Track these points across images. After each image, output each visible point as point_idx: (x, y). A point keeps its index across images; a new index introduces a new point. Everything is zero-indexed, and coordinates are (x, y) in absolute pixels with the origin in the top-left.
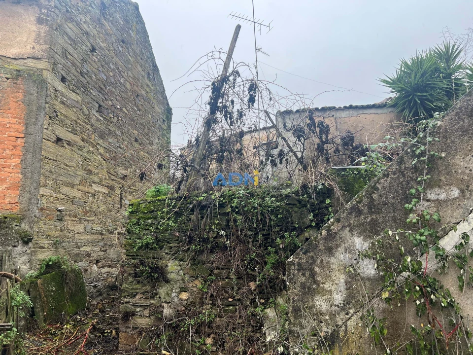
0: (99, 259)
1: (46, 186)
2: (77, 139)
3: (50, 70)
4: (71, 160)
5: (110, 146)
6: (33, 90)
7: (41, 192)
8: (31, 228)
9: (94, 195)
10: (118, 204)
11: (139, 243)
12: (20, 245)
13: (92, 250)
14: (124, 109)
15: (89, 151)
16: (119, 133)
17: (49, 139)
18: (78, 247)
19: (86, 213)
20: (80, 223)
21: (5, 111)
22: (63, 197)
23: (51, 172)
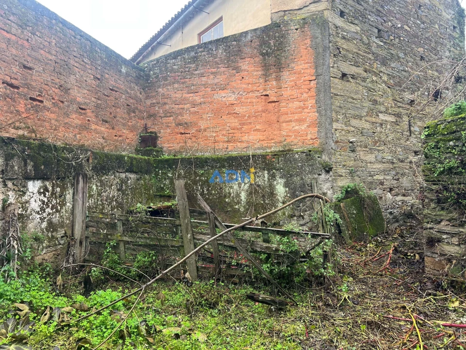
0: (392, 187)
1: (338, 121)
2: (360, 71)
3: (330, 8)
4: (357, 93)
5: (393, 72)
6: (318, 33)
7: (334, 127)
8: (330, 159)
9: (381, 125)
10: (407, 132)
11: (440, 168)
12: (323, 174)
13: (384, 179)
14: (406, 27)
15: (372, 81)
16: (401, 55)
17: (336, 76)
18: (372, 176)
19: (376, 142)
20: (371, 153)
21: (298, 59)
22: (353, 129)
23: (340, 107)
